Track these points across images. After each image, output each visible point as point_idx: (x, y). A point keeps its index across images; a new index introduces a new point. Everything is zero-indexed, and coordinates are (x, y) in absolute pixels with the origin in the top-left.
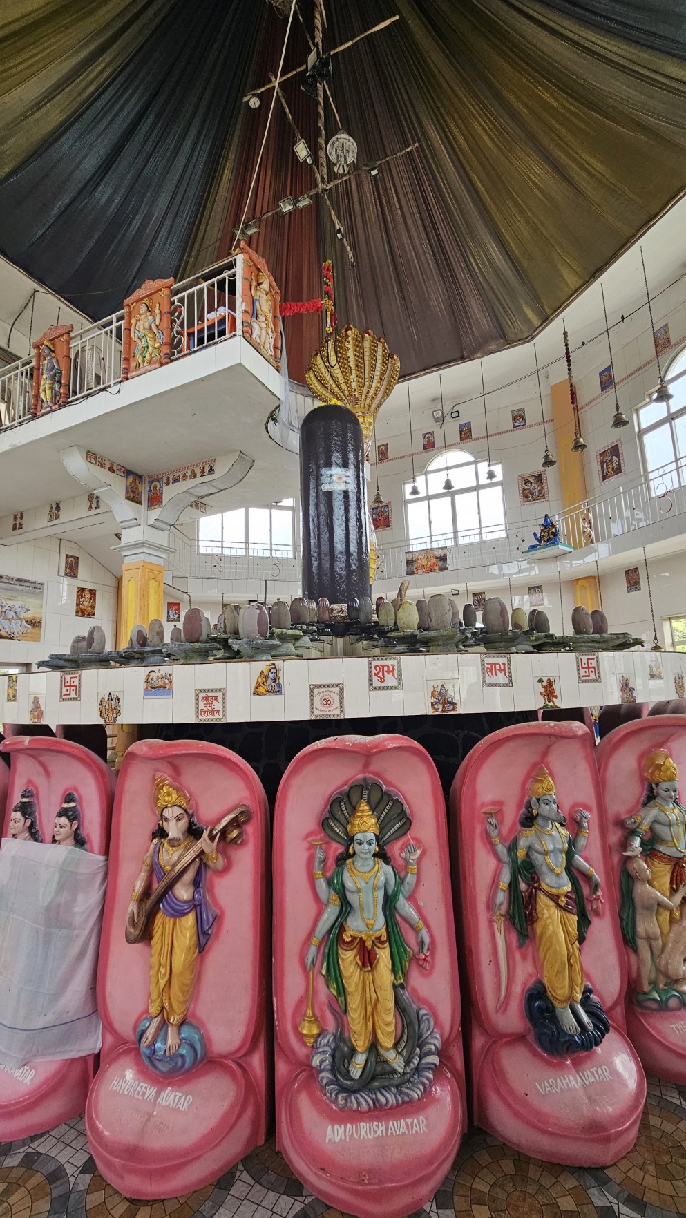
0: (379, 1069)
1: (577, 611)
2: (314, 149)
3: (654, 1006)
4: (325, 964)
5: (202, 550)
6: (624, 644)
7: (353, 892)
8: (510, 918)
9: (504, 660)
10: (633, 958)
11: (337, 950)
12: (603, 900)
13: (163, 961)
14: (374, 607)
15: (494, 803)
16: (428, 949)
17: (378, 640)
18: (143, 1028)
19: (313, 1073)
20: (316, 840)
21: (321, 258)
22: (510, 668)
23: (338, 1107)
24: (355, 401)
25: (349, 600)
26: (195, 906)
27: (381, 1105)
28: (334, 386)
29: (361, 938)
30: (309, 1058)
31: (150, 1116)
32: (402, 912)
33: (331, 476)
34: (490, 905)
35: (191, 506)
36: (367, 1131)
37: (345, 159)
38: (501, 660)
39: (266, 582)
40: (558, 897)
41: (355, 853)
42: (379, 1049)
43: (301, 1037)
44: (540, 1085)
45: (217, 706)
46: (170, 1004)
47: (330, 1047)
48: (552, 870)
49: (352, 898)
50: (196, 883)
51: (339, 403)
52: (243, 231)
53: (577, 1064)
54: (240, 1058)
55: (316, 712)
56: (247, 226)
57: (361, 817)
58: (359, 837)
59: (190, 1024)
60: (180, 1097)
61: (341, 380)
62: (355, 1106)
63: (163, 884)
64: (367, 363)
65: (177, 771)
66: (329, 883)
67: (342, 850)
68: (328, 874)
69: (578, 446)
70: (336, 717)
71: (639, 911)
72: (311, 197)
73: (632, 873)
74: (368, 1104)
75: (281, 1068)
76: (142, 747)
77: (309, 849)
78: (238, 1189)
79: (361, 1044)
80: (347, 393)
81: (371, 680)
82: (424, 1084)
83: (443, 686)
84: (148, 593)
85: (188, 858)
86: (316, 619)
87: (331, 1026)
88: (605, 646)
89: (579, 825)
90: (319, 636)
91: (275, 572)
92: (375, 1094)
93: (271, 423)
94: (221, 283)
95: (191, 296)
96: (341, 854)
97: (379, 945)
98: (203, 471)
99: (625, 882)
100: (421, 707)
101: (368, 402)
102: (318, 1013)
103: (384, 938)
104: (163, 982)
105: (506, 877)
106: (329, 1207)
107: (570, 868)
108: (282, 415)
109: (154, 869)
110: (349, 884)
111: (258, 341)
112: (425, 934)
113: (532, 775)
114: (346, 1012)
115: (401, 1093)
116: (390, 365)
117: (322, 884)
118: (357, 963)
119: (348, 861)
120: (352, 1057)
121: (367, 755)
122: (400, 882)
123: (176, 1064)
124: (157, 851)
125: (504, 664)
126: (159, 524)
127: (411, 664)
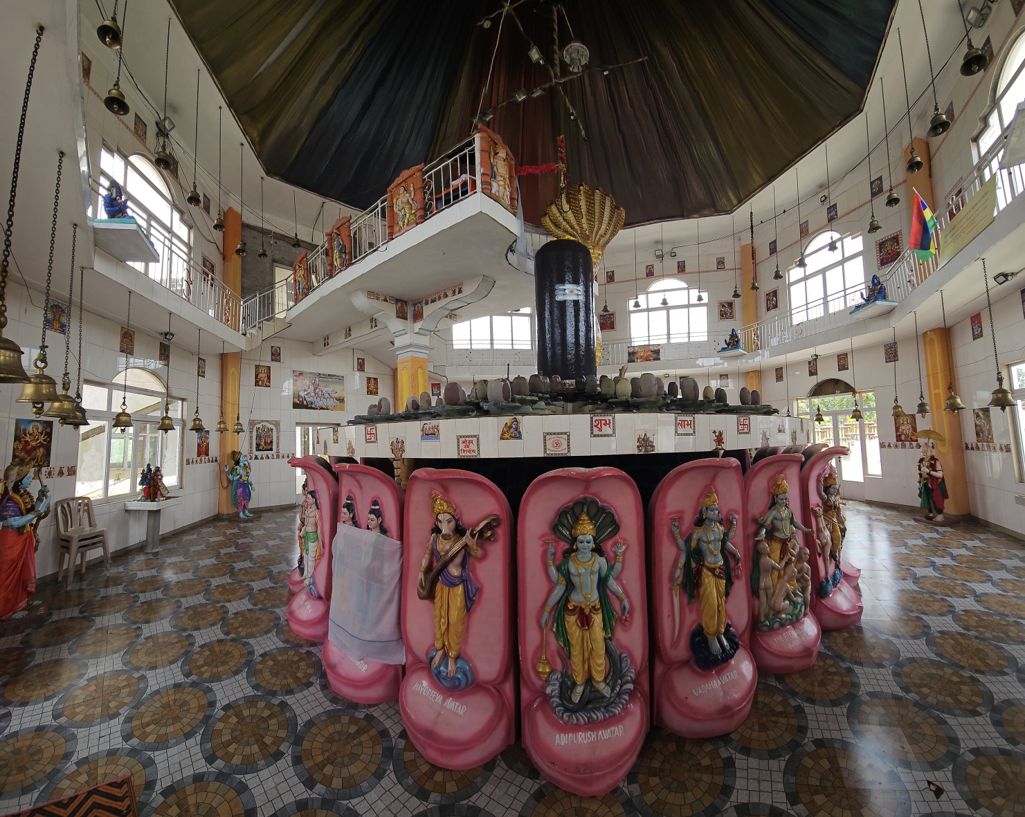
0: (592, 696)
1: (743, 390)
2: (547, 54)
3: (766, 629)
4: (555, 625)
5: (455, 347)
6: (769, 411)
7: (575, 576)
8: (684, 586)
9: (691, 418)
10: (757, 602)
11: (564, 615)
12: (742, 570)
13: (443, 614)
14: (598, 382)
15: (677, 512)
16: (628, 612)
17: (600, 405)
18: (432, 656)
19: (546, 698)
20: (548, 540)
21: (556, 131)
22: (694, 424)
23: (564, 722)
24: (587, 238)
25: (577, 376)
26: (463, 581)
27: (594, 720)
28: (568, 226)
29: (581, 607)
30: (544, 688)
31: (439, 714)
32: (611, 588)
33: (565, 290)
34: (672, 578)
35: (447, 317)
36: (583, 738)
37: (580, 61)
38: (689, 418)
39: (508, 365)
40: (715, 569)
41: (577, 549)
42: (593, 682)
43: (538, 674)
44: (696, 691)
45: (473, 447)
46: (449, 643)
47: (559, 681)
48: (712, 553)
49: (575, 580)
50: (463, 565)
51: (572, 238)
52: (480, 119)
53: (719, 673)
54: (498, 684)
55: (548, 452)
56: (484, 114)
57: (582, 524)
58: (580, 537)
59: (463, 659)
60: (458, 706)
61: (573, 222)
62: (575, 721)
63: (440, 564)
64: (596, 211)
65: (446, 490)
66: (558, 569)
67: (567, 546)
68: (557, 563)
69: (754, 288)
70: (564, 455)
71: (762, 573)
72: (544, 90)
73: (760, 550)
74: (584, 720)
75: (525, 694)
76: (420, 472)
77: (542, 546)
78: (498, 771)
79: (579, 679)
80: (579, 232)
81: (592, 430)
82: (622, 704)
83: (645, 434)
84: (417, 376)
85: (456, 548)
86: (549, 390)
87: (559, 666)
88: (757, 412)
89: (731, 523)
90: (552, 401)
91: (517, 360)
92: (590, 713)
93: (510, 254)
94: (463, 159)
95: (437, 174)
96: (567, 549)
97: (595, 612)
98: (454, 292)
99: (756, 555)
100: (631, 448)
101: (597, 239)
102: (549, 658)
103: (598, 606)
104: (443, 628)
105: (682, 560)
106: (557, 788)
107: (724, 551)
108: (520, 247)
109: (434, 553)
110: (573, 570)
111: (497, 194)
112: (626, 603)
113: (705, 492)
114: (569, 657)
115: (608, 711)
116: (616, 214)
117: (553, 570)
118: (577, 624)
119: (572, 555)
120: (573, 688)
121: (587, 482)
122: (611, 568)
123: (455, 683)
124: (435, 542)
125: (691, 421)
126: (421, 331)
127: (621, 418)
